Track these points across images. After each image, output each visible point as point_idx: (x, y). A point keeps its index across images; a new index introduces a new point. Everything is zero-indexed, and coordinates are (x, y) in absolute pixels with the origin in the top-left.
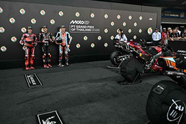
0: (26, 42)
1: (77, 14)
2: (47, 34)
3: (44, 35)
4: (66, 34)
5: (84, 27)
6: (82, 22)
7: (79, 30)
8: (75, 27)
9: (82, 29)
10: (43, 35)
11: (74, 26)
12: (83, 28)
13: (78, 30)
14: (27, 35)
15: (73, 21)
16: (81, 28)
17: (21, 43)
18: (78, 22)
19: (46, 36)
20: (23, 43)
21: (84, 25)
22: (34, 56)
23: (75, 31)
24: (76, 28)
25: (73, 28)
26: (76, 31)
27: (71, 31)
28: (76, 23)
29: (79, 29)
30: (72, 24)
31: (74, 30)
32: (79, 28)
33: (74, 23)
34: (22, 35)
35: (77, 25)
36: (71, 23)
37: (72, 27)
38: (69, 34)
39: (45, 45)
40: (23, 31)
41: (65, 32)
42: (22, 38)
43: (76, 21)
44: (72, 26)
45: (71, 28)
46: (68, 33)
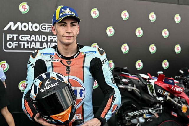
1: (24, 8)
5: (41, 38)
6: (36, 27)
7: (26, 45)
8: (18, 37)
9: (35, 42)
11: (15, 35)
12: (38, 41)
13: (24, 45)
15: (11, 23)
16: (31, 42)
18: (25, 27)
21: (40, 33)
23: (17, 48)
24: (18, 40)
25: (12, 40)
27: (7, 48)
28: (20, 29)
29: (28, 43)
30: (10, 31)
31: (14, 44)
33: (13, 28)
36: (6, 28)
37: (8, 38)
43: (19, 24)
44: (9, 36)
45: (6, 42)
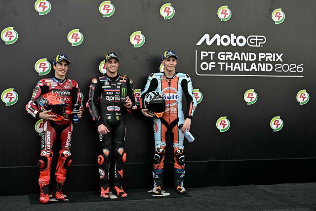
0: (48, 107)
1: (224, 13)
2: (119, 81)
3: (107, 85)
4: (180, 82)
5: (248, 57)
6: (241, 41)
7: (227, 67)
8: (215, 56)
9: (240, 62)
10: (103, 84)
11: (212, 53)
12: (244, 61)
13: (224, 66)
14: (52, 83)
15: (207, 36)
16: (234, 62)
17: (29, 111)
18: (225, 40)
19: (113, 87)
20: (36, 112)
21: (246, 49)
22: (69, 154)
23: (214, 70)
24: (216, 59)
25: (207, 59)
26: (216, 69)
27: (200, 71)
28: (218, 44)
29: (229, 64)
30: (204, 46)
31: (211, 66)
32: (229, 62)
33: (209, 43)
34: (36, 84)
35: (222, 48)
36: (199, 43)
37: (202, 56)
38: (188, 79)
39: (109, 118)
40: (39, 70)
41: (175, 75)
42: (34, 95)
43: (217, 36)
44: (204, 54)
45: (200, 62)
46: (186, 78)
